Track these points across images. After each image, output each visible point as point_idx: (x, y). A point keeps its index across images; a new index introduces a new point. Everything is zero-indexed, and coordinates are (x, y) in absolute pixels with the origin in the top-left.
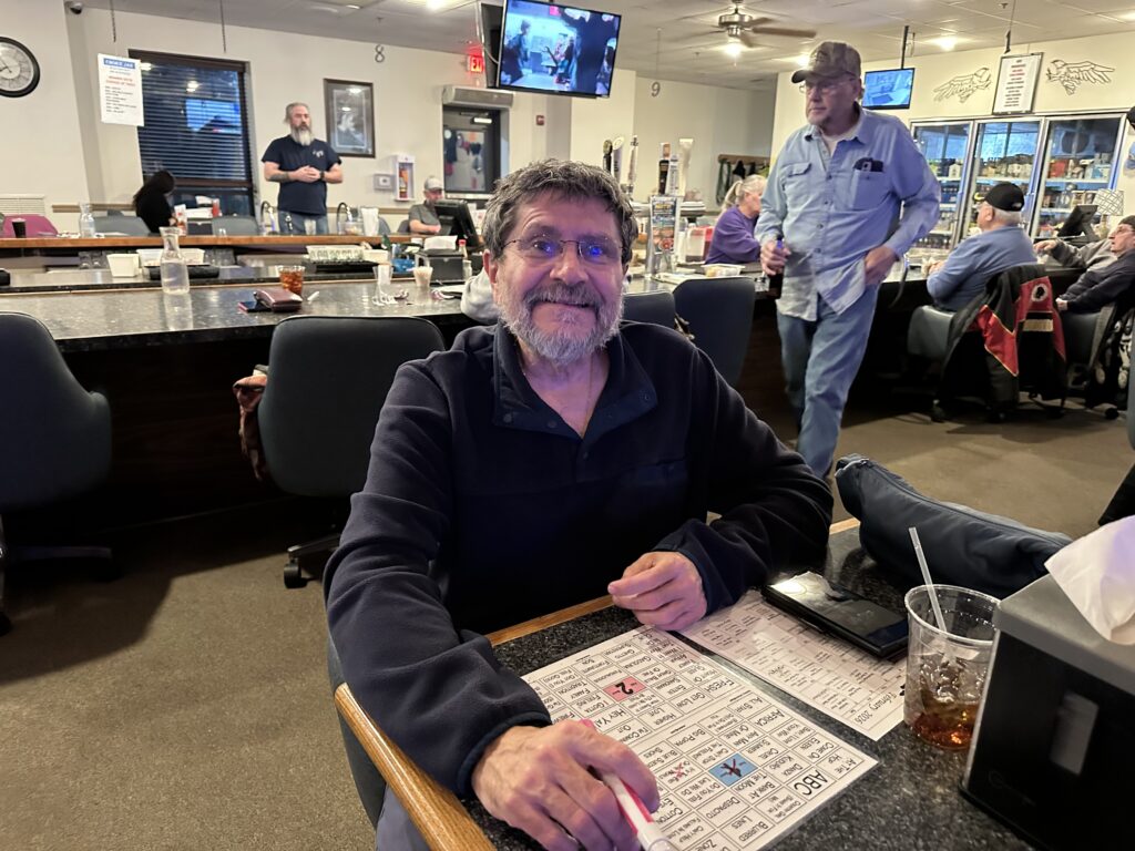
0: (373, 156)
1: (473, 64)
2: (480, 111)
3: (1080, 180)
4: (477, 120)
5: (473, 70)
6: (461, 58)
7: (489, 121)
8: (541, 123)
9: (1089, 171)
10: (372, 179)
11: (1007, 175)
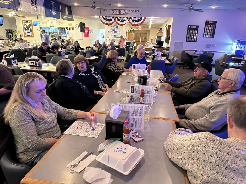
3: (63, 35)
9: (64, 34)
11: (54, 34)
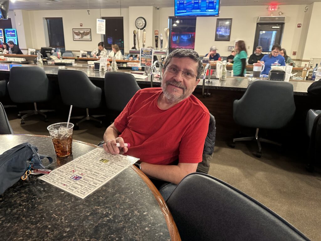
0: (229, 40)
1: (271, 8)
2: (275, 24)
4: (273, 27)
5: (271, 10)
6: (267, 6)
7: (279, 27)
8: (299, 27)
10: (227, 48)
